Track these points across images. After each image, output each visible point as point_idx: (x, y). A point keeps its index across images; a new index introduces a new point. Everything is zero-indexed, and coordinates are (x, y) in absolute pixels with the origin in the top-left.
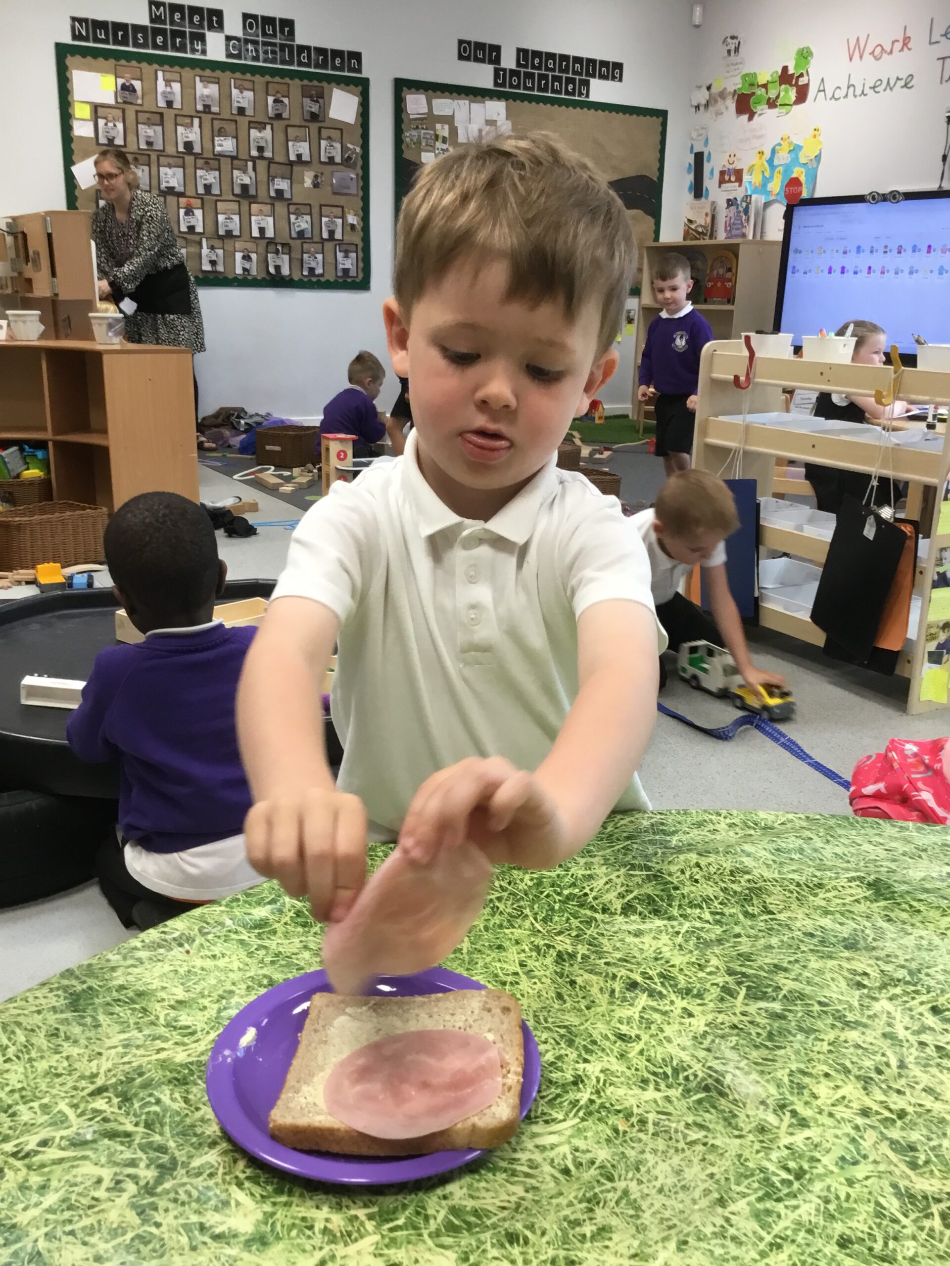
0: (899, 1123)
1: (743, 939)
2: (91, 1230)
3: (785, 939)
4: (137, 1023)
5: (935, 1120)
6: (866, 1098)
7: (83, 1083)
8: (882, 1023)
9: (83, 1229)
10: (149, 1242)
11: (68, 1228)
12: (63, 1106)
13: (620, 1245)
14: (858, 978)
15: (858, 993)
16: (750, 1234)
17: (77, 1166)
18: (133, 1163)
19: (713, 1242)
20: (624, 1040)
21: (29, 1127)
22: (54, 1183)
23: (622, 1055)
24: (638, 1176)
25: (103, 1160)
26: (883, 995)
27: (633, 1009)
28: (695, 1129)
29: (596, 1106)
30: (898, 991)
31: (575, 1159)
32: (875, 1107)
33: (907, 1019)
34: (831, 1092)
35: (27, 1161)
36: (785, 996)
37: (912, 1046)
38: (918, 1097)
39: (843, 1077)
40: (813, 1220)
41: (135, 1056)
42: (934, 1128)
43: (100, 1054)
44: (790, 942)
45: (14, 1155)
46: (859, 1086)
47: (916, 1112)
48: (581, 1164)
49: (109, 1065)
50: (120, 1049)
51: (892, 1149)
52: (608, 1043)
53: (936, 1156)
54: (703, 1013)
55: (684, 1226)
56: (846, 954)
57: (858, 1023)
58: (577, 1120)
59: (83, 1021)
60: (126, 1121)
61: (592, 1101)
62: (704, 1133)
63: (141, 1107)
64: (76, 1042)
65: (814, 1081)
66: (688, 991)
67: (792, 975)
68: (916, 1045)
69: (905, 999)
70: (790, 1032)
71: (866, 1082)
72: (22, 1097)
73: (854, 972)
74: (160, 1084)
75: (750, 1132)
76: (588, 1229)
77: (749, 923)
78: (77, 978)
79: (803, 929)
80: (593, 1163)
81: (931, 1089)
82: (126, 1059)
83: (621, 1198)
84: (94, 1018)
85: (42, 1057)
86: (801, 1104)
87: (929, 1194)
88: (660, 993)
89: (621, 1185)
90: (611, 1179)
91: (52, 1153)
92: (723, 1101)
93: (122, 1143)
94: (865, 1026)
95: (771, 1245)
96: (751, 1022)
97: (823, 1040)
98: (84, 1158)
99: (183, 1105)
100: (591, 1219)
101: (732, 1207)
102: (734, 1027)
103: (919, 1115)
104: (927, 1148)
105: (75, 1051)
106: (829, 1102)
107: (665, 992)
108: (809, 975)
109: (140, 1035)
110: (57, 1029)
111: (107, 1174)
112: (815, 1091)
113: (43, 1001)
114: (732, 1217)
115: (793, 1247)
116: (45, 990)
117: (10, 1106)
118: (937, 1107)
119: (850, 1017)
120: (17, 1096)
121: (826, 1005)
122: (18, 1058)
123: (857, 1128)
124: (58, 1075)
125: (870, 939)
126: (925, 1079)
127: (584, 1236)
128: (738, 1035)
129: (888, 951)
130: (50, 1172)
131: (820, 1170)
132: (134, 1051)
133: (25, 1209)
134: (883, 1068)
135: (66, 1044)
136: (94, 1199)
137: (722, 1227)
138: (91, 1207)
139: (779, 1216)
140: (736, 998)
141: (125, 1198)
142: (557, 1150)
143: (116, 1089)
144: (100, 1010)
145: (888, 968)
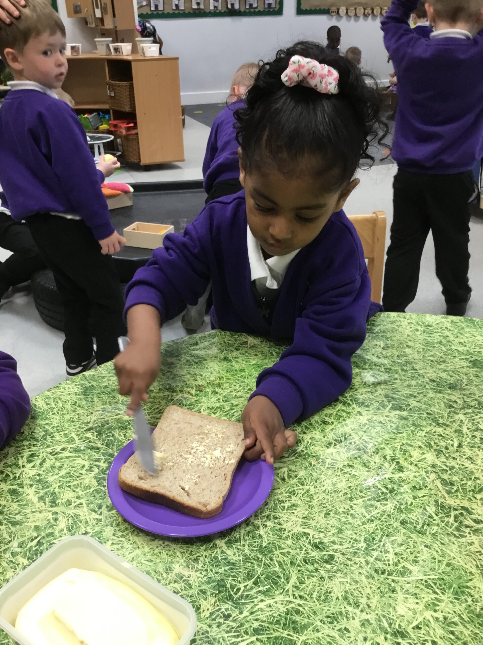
0: (449, 472)
1: (398, 381)
2: (77, 486)
3: (420, 382)
4: (109, 402)
5: (468, 472)
6: (436, 460)
7: (83, 426)
8: (456, 425)
9: (74, 485)
10: (100, 493)
11: (68, 484)
12: (73, 435)
13: (300, 513)
14: (451, 403)
15: (449, 410)
16: (360, 515)
17: (76, 460)
18: (98, 460)
19: (342, 515)
20: (325, 424)
21: (59, 442)
22: (65, 466)
23: (322, 431)
24: (315, 484)
25: (86, 458)
26: (461, 412)
27: (334, 410)
28: (347, 467)
29: (304, 453)
30: (470, 411)
31: (288, 475)
32: (439, 464)
33: (470, 424)
34: (420, 455)
35: (56, 456)
36: (410, 409)
37: (468, 437)
38: (463, 461)
39: (428, 449)
40: (392, 511)
41: (106, 416)
42: (466, 476)
43: (92, 413)
44: (421, 383)
45: (51, 453)
46: (434, 454)
47: (459, 468)
48: (291, 477)
49: (95, 418)
50: (101, 412)
51: (441, 484)
52: (317, 425)
53: (462, 489)
54: (367, 415)
55: (330, 507)
56: (449, 391)
57: (444, 424)
58: (294, 458)
59: (87, 399)
60: (99, 443)
61: (303, 451)
62: (351, 469)
63: (105, 437)
64: (83, 407)
65: (413, 449)
66: (363, 403)
67: (418, 399)
68: (470, 436)
69: (472, 415)
70: (407, 426)
71: (439, 452)
72: (57, 430)
73: (450, 400)
74: (115, 429)
75: (373, 470)
76: (287, 505)
77: (403, 373)
78: (88, 380)
79: (431, 378)
80: (296, 477)
81: (471, 458)
82: (102, 417)
83: (305, 493)
84: (92, 398)
85: (68, 413)
86: (403, 459)
87: (452, 506)
88: (349, 404)
89: (306, 487)
90: (302, 484)
91: (66, 454)
92: (365, 455)
93: (95, 452)
94: (447, 426)
95: (369, 520)
96: (390, 421)
97: (423, 431)
98: (79, 457)
99: (123, 438)
100: (289, 501)
101: (355, 502)
102: (381, 422)
103: (460, 469)
104: (459, 484)
105: (82, 411)
106: (417, 460)
107: (351, 403)
108: (426, 400)
109: (110, 407)
110: (76, 402)
111: (87, 464)
112: (412, 454)
113: (72, 390)
114: (354, 506)
115: (379, 522)
116: (74, 384)
117: (52, 433)
118: (471, 467)
119: (441, 421)
120: (55, 429)
121: (431, 414)
122: (58, 413)
123: (427, 472)
124: (73, 422)
125: (464, 385)
126: (469, 453)
127: (284, 507)
128: (381, 427)
129: (471, 391)
130: (65, 461)
131: (402, 490)
132: (107, 413)
133: (52, 476)
134: (449, 447)
135: (78, 408)
136: (80, 473)
137: (348, 509)
138: (78, 477)
139: (376, 508)
140: (385, 409)
141: (93, 474)
142: (281, 470)
143: (96, 429)
144: (95, 395)
145: (468, 400)
